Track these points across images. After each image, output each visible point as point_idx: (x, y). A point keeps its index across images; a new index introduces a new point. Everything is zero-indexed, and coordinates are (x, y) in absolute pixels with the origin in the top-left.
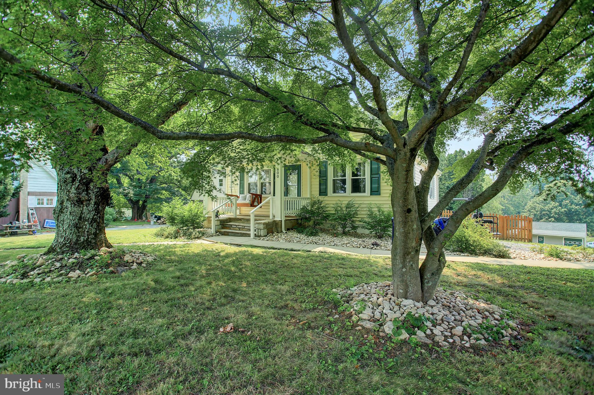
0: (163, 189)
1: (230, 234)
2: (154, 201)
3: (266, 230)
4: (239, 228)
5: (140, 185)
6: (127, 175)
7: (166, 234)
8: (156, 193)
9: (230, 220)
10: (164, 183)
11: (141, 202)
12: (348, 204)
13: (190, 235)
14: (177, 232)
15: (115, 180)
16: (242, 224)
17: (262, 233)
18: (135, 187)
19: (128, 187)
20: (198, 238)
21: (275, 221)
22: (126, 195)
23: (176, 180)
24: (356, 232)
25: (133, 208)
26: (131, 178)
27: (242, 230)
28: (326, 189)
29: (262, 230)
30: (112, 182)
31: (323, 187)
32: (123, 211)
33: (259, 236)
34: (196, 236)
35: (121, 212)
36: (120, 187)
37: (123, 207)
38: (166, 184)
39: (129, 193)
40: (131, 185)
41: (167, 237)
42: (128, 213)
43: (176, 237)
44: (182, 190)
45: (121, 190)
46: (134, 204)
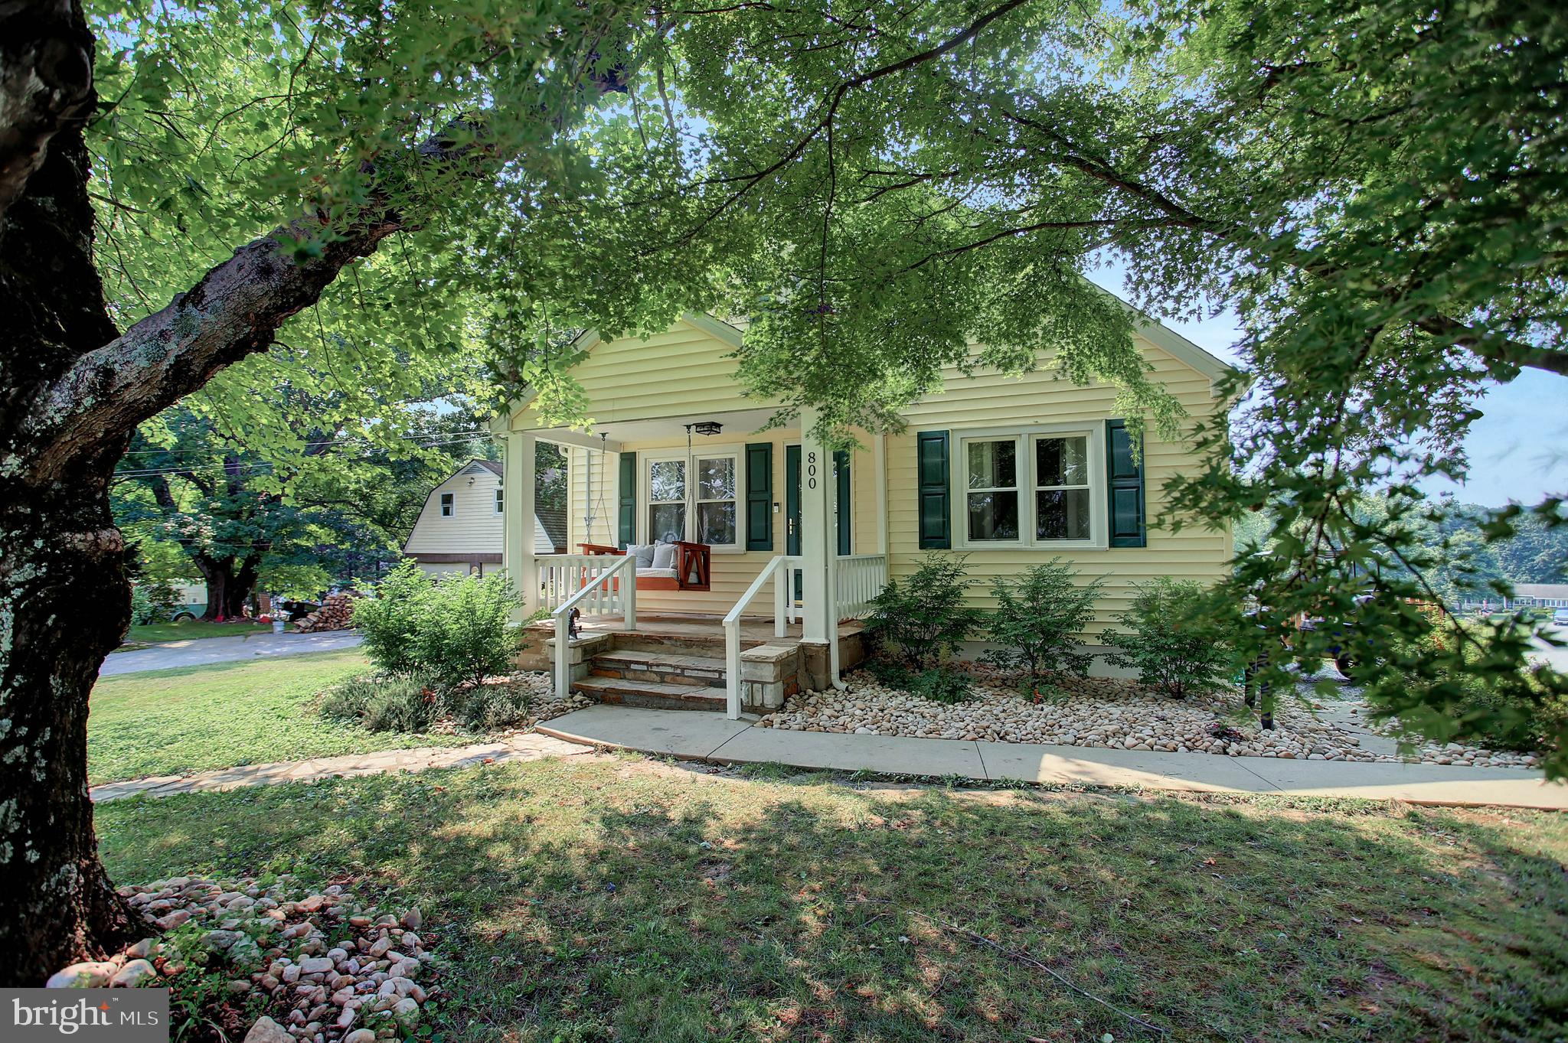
0: (313, 519)
1: (627, 698)
2: (283, 561)
3: (780, 684)
4: (662, 675)
5: (234, 507)
6: (189, 476)
7: (376, 708)
8: (291, 535)
9: (615, 641)
10: (315, 503)
11: (238, 563)
12: (1039, 577)
13: (478, 713)
14: (423, 702)
15: (149, 492)
16: (673, 660)
17: (770, 696)
18: (219, 514)
19: (193, 515)
20: (514, 723)
21: (803, 648)
22: (187, 542)
23: (355, 492)
24: (1084, 677)
25: (212, 582)
26: (205, 487)
27: (674, 682)
28: (946, 525)
29: (769, 688)
30: (139, 498)
31: (933, 520)
32: (174, 587)
33: (760, 710)
34: (504, 717)
35: (169, 592)
36: (165, 515)
37: (175, 575)
38: (321, 503)
39: (198, 533)
40: (204, 507)
41: (380, 726)
42: (194, 593)
43: (420, 726)
44: (374, 521)
45: (170, 525)
46: (214, 570)
